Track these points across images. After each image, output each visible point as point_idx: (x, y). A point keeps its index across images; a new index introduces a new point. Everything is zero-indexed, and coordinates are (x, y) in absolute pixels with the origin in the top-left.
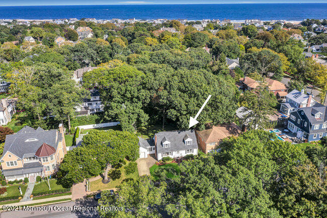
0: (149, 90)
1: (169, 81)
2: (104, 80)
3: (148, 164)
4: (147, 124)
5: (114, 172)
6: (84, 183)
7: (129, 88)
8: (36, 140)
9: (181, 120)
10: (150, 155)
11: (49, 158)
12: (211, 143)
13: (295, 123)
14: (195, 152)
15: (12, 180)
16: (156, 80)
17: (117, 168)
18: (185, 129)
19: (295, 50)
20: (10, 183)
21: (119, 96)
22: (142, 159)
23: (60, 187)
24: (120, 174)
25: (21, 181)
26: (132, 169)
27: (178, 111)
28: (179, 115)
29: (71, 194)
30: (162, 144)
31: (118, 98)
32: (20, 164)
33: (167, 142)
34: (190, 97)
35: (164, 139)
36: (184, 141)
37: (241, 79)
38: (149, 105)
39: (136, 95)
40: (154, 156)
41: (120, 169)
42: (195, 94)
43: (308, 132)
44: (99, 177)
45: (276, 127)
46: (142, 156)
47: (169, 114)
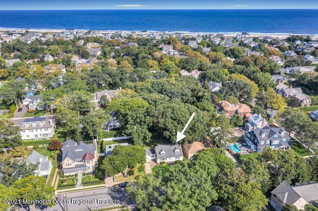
0: (152, 117)
1: (165, 112)
2: (122, 110)
3: (151, 166)
4: (150, 139)
5: (129, 171)
6: (112, 177)
7: (139, 115)
8: (82, 150)
9: (172, 139)
10: (152, 160)
11: (91, 162)
12: (191, 152)
13: (250, 139)
14: (181, 158)
15: (68, 174)
16: (156, 110)
17: (131, 169)
18: (175, 144)
19: (265, 78)
20: (67, 176)
21: (132, 121)
22: (148, 162)
23: (97, 180)
24: (134, 172)
25: (73, 175)
26: (141, 169)
27: (171, 132)
28: (171, 135)
29: (105, 183)
30: (160, 153)
31: (132, 122)
32: (73, 165)
33: (163, 152)
34: (178, 124)
35: (162, 150)
36: (174, 151)
37: (220, 102)
38: (151, 127)
39: (143, 120)
40: (155, 161)
41: (133, 169)
42: (181, 122)
43: (257, 146)
44: (121, 174)
45: (238, 142)
46: (147, 161)
47: (165, 134)
